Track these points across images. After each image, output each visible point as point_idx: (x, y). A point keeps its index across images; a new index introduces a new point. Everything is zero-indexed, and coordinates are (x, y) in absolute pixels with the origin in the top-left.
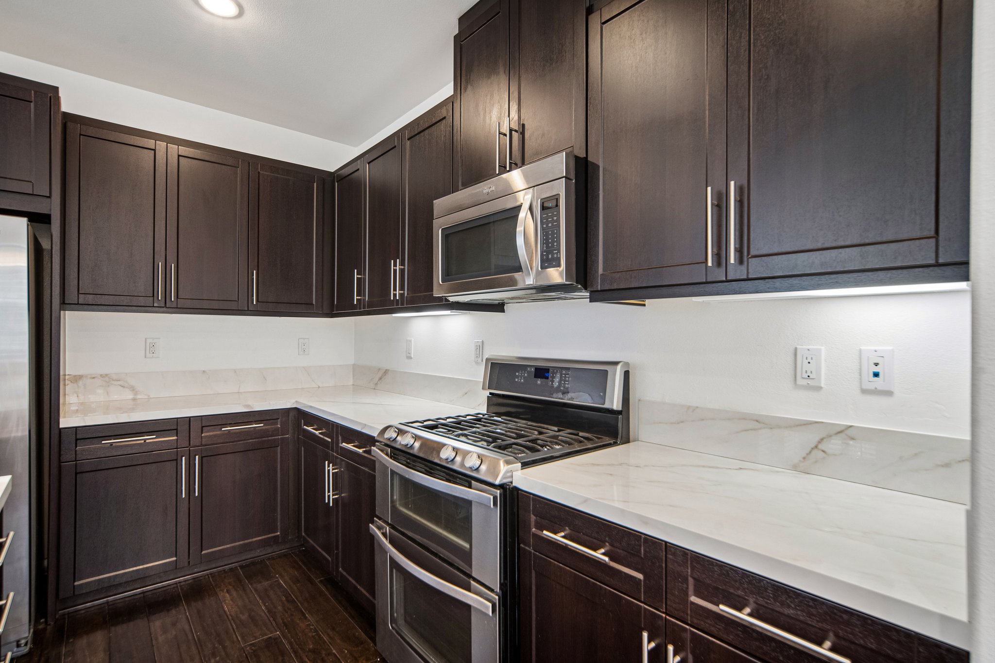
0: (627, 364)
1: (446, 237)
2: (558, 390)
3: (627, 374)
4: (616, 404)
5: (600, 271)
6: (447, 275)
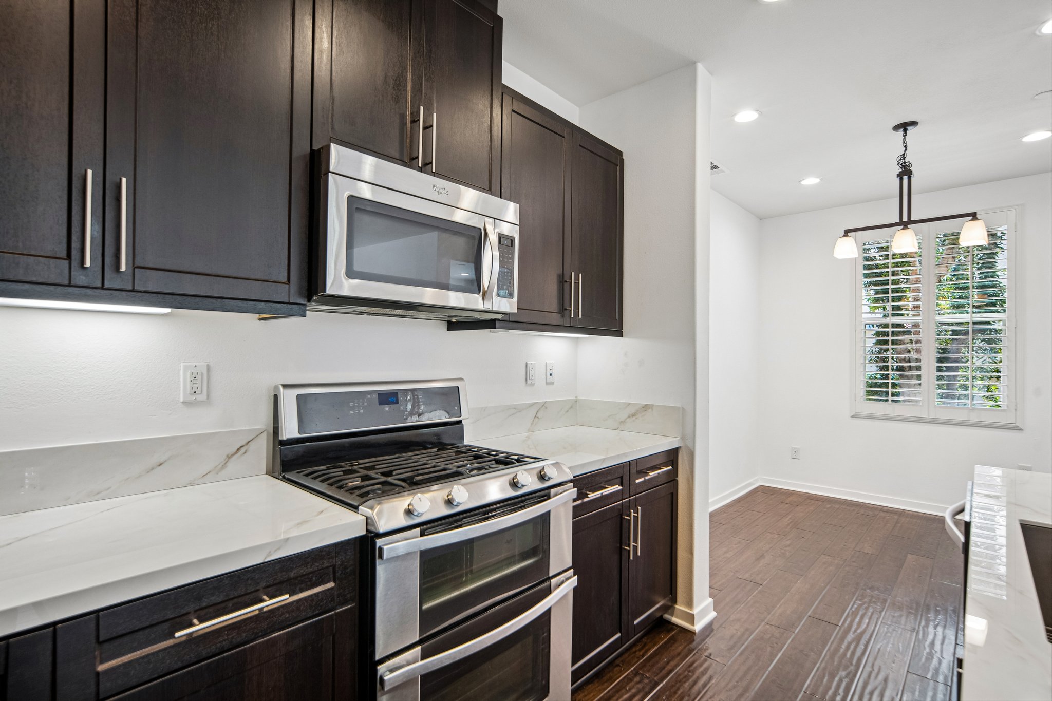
2: (411, 414)
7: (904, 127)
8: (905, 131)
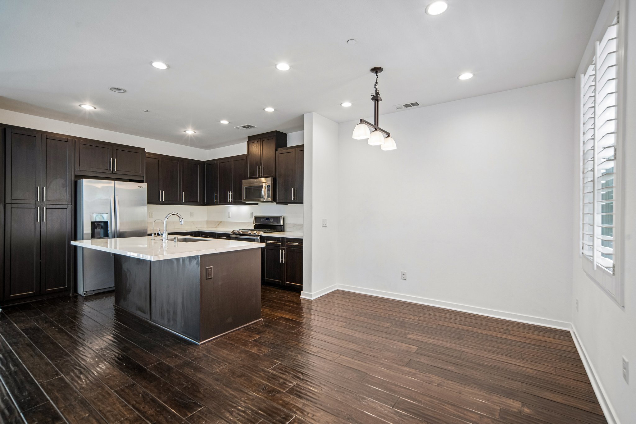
0: (284, 216)
1: (246, 189)
2: (271, 222)
3: (284, 218)
4: (282, 224)
5: (278, 199)
6: (246, 197)
7: (376, 70)
8: (376, 73)
